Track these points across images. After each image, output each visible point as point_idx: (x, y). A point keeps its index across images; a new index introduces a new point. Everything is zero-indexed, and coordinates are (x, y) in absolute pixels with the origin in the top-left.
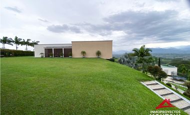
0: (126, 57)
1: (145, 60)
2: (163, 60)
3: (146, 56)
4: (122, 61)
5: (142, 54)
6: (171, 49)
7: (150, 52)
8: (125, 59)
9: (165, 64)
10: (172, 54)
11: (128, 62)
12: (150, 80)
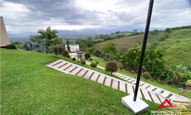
0: (33, 40)
1: (52, 42)
2: (70, 40)
3: (54, 37)
4: (29, 46)
5: (49, 36)
6: (74, 31)
7: (56, 34)
8: (33, 43)
9: (72, 43)
10: (76, 35)
11: (37, 46)
12: (55, 61)
